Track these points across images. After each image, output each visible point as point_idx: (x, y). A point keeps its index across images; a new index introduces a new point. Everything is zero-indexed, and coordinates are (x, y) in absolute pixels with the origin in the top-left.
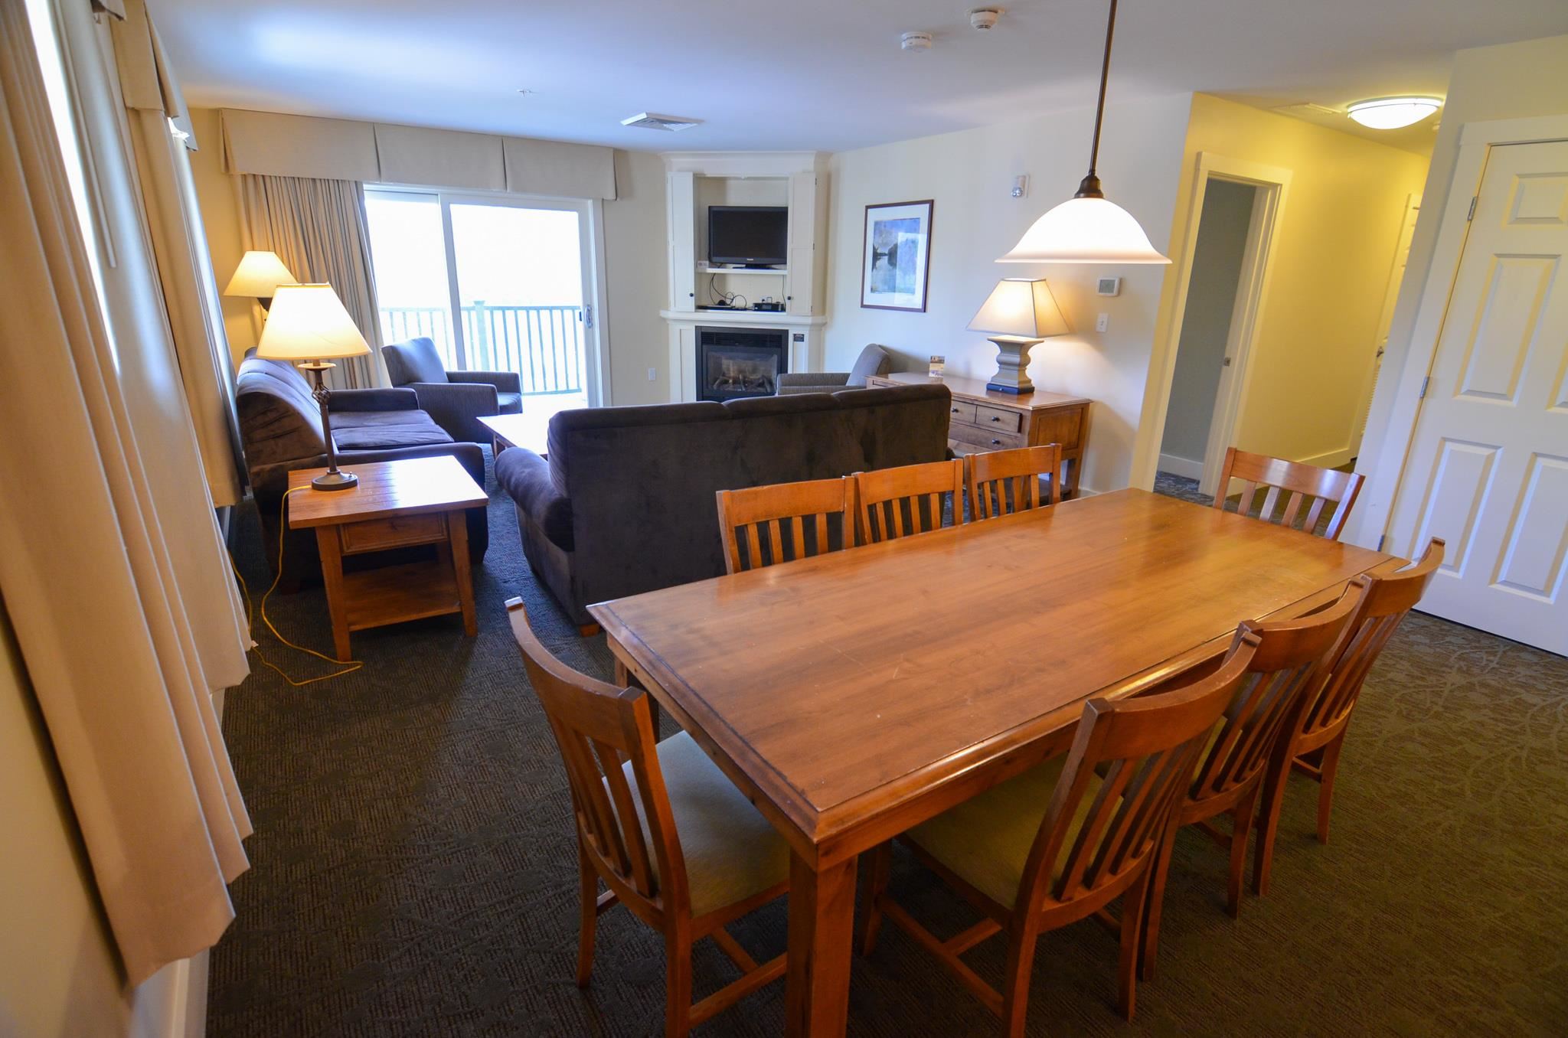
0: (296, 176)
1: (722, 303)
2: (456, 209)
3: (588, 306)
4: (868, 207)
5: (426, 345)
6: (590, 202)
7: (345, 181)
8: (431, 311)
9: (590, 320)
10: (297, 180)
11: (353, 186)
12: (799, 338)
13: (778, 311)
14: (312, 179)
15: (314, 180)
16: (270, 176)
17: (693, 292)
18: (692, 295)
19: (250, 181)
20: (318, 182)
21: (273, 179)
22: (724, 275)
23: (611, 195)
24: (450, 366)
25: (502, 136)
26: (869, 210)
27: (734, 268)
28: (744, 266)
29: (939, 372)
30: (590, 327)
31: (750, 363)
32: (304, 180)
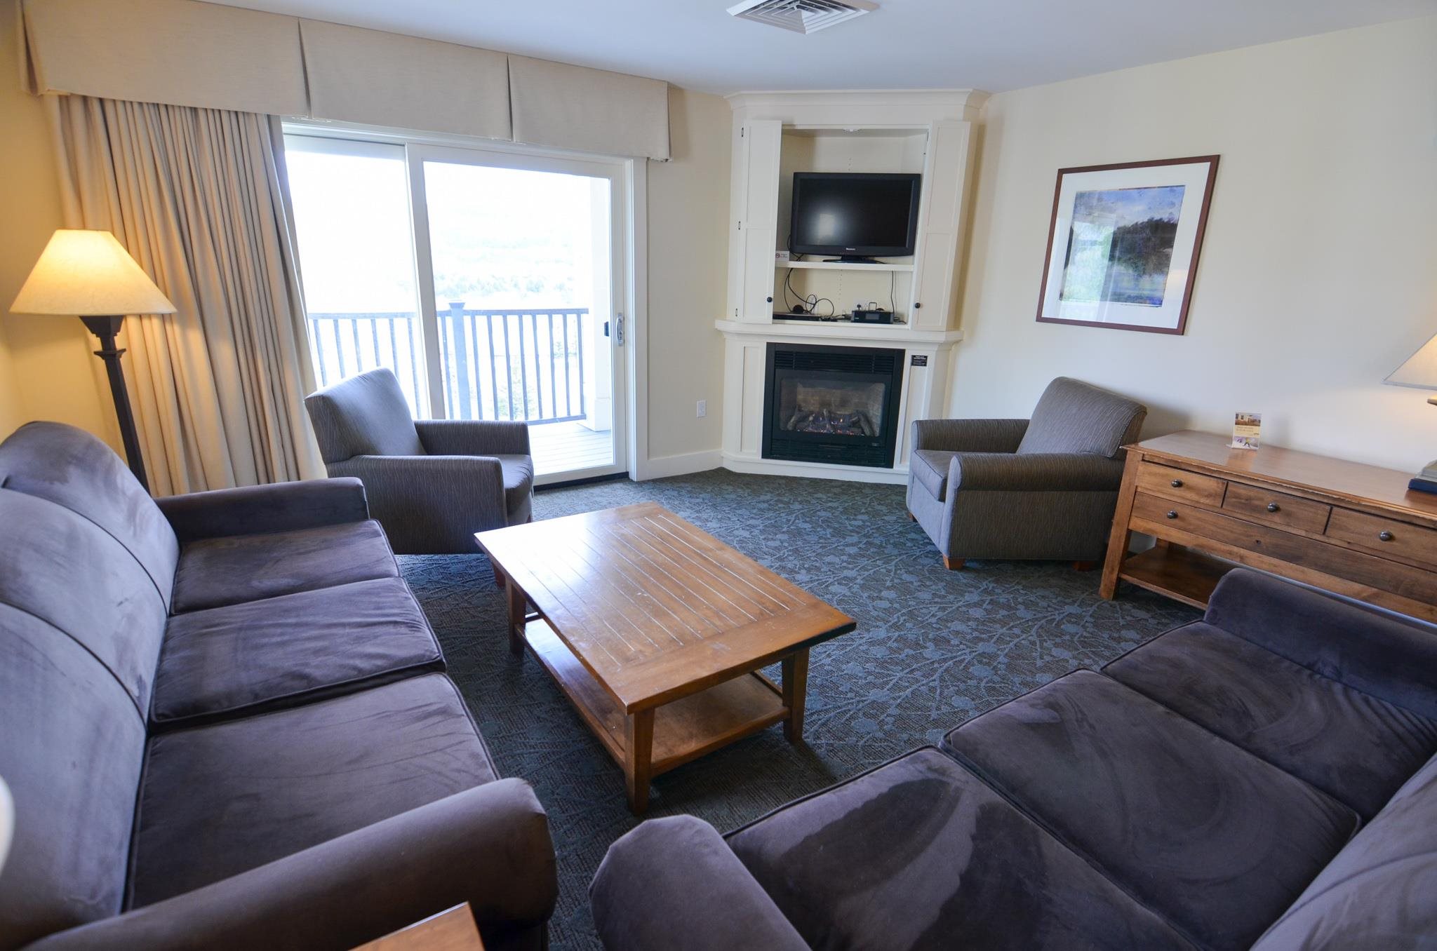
0: (162, 101)
1: (798, 309)
2: (430, 168)
3: (620, 314)
4: (1062, 172)
5: (383, 384)
6: (629, 165)
7: (248, 113)
8: (391, 318)
9: (621, 334)
10: (163, 110)
11: (264, 123)
12: (920, 361)
13: (889, 323)
14: (191, 108)
15: (194, 110)
16: (114, 101)
17: (772, 297)
18: (770, 300)
19: (77, 108)
20: (202, 115)
21: (120, 106)
22: (803, 271)
23: (662, 153)
24: (421, 412)
25: (508, 53)
26: (1065, 176)
27: (824, 261)
28: (840, 258)
29: (1251, 441)
30: (620, 345)
31: (838, 393)
32: (177, 110)
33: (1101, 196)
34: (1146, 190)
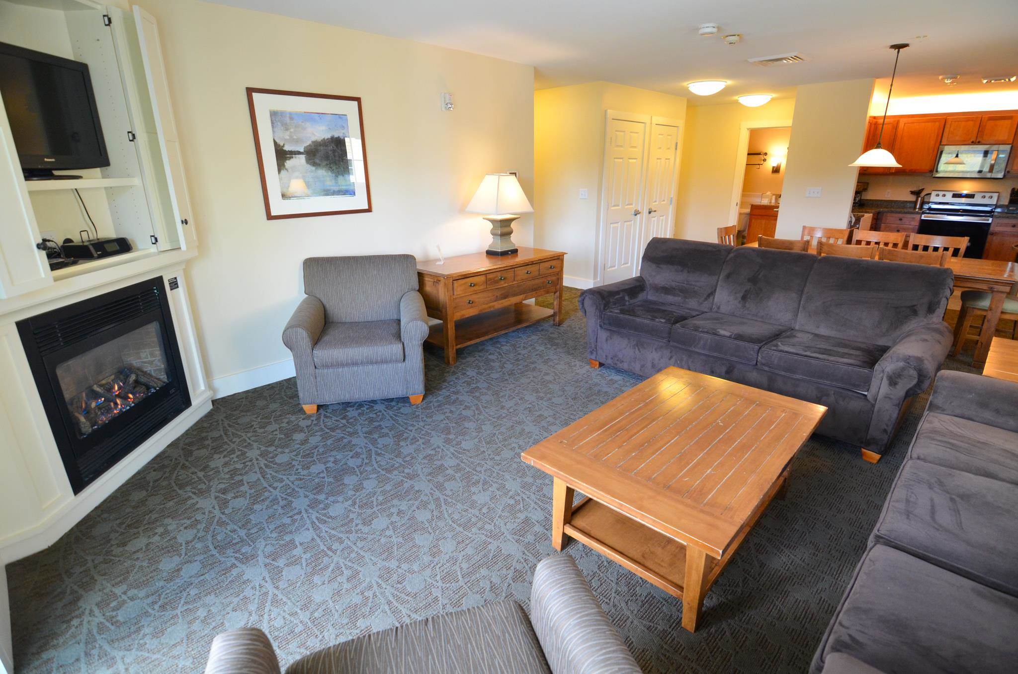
4: (250, 91)
12: (174, 284)
18: (39, 248)
26: (253, 94)
33: (292, 116)
34: (323, 115)
